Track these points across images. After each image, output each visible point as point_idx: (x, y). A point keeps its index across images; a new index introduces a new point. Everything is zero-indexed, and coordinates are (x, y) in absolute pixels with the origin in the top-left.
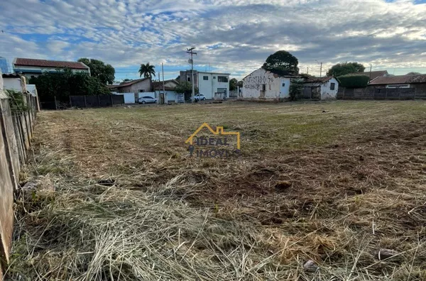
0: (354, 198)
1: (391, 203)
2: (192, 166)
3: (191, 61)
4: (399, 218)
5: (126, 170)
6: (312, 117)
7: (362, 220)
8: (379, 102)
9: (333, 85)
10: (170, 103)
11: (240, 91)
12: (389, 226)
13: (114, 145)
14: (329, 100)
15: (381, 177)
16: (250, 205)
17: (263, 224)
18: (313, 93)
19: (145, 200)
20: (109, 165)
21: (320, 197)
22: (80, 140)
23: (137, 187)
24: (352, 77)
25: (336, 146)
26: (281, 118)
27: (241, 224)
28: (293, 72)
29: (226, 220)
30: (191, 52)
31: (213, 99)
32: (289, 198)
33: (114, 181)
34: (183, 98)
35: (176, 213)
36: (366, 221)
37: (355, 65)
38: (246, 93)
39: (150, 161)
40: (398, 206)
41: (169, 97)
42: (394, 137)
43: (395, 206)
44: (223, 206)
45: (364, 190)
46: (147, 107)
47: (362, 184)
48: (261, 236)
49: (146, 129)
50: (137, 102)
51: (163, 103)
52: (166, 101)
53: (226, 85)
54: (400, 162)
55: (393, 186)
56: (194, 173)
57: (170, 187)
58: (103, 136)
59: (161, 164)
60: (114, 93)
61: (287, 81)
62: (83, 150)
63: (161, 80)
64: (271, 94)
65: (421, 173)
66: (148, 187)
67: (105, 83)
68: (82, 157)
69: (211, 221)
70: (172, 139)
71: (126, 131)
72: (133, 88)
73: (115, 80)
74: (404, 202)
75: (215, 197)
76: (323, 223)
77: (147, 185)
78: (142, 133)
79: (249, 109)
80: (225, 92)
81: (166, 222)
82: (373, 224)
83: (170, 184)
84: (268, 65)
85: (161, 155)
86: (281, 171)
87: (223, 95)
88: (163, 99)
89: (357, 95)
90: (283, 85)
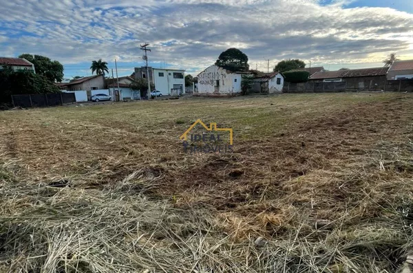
0: (297, 179)
1: (325, 180)
2: (150, 161)
3: (145, 58)
4: (332, 193)
5: (81, 170)
6: (262, 109)
7: (303, 197)
8: (317, 94)
9: (279, 80)
10: (126, 100)
11: (195, 87)
12: (325, 200)
13: (65, 145)
14: (276, 93)
15: (319, 159)
16: (206, 194)
17: (218, 209)
18: (262, 88)
19: (102, 198)
20: (61, 166)
21: (268, 181)
22: (26, 142)
23: (93, 185)
24: (295, 73)
25: (283, 135)
26: (233, 111)
27: (198, 211)
28: (243, 68)
29: (184, 210)
30: (144, 48)
31: (169, 95)
32: (242, 184)
33: (66, 181)
34: (139, 95)
35: (135, 208)
36: (306, 198)
37: (297, 62)
38: (202, 89)
39: (106, 159)
40: (332, 183)
41: (124, 94)
42: (330, 124)
43: (329, 183)
44: (181, 197)
45: (305, 172)
46: (101, 105)
47: (304, 167)
48: (216, 221)
49: (100, 127)
50: (90, 100)
51: (118, 100)
52: (121, 99)
53: (182, 82)
54: (334, 146)
55: (328, 166)
56: (151, 168)
57: (128, 183)
58: (53, 136)
59: (118, 162)
60: (63, 91)
61: (239, 77)
62: (30, 153)
63: (115, 77)
64: (224, 90)
65: (349, 154)
66: (104, 185)
67: (53, 80)
68: (29, 159)
69: (169, 212)
70: (129, 136)
71: (79, 130)
72: (84, 85)
73: (64, 77)
74: (337, 179)
75: (173, 189)
76: (271, 203)
77: (103, 183)
78: (96, 132)
79: (204, 104)
80: (181, 88)
81: (124, 217)
82: (312, 200)
83: (126, 181)
84: (221, 61)
85: (117, 153)
86: (234, 160)
87: (179, 91)
88: (117, 96)
89: (299, 89)
90: (236, 80)
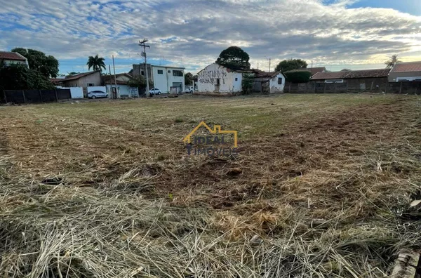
0: (294, 179)
1: (323, 180)
2: (147, 160)
3: (144, 54)
4: (329, 193)
5: (76, 168)
6: (262, 109)
7: (301, 197)
8: (319, 95)
9: (280, 79)
10: (123, 97)
11: (195, 85)
12: (321, 200)
13: (60, 143)
14: (278, 93)
15: (317, 159)
16: (203, 193)
17: (215, 208)
18: (263, 88)
19: (96, 196)
20: (55, 164)
21: (266, 180)
22: (19, 139)
23: (88, 183)
24: (296, 73)
25: (282, 135)
26: (234, 111)
27: (195, 211)
28: (244, 67)
29: (180, 208)
30: (143, 44)
31: (168, 93)
32: (239, 183)
33: (60, 179)
34: (137, 92)
35: (130, 206)
36: (303, 197)
37: (299, 61)
38: (202, 87)
39: (102, 158)
40: (329, 183)
41: (122, 91)
42: (330, 125)
43: (327, 183)
44: (178, 195)
45: (304, 172)
46: (98, 102)
47: (303, 167)
48: (213, 219)
49: (97, 125)
50: (86, 97)
51: (115, 97)
52: (119, 96)
53: (182, 80)
54: (334, 147)
55: (326, 167)
56: (148, 166)
57: (124, 181)
58: (46, 133)
59: (114, 160)
60: (58, 87)
61: (240, 76)
62: (23, 150)
63: (113, 74)
64: (224, 88)
65: (348, 155)
66: (99, 184)
67: (48, 75)
68: (22, 156)
69: (165, 210)
70: (126, 134)
71: (74, 127)
72: (80, 82)
73: (59, 73)
74: (334, 180)
75: (170, 188)
76: (268, 203)
77: (98, 181)
78: (92, 129)
79: (204, 103)
80: (181, 86)
81: (119, 215)
82: (309, 199)
83: (122, 180)
84: (222, 60)
85: (114, 151)
86: (233, 159)
87: (178, 89)
88: (115, 93)
89: (300, 89)
90: (236, 79)
